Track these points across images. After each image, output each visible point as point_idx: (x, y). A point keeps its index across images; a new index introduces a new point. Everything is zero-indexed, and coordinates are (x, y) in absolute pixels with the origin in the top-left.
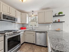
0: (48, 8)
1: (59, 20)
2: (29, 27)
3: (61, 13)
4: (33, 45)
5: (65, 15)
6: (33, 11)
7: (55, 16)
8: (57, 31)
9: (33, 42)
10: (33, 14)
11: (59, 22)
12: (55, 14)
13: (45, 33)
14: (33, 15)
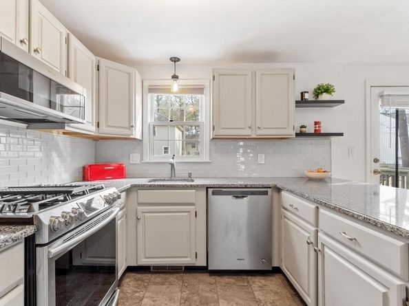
0: (267, 57)
1: (316, 123)
2: (147, 160)
3: (327, 90)
4: (190, 278)
5: (342, 102)
6: (175, 60)
7: (302, 102)
8: (311, 180)
9: (189, 261)
10: (175, 77)
11: (317, 134)
12: (302, 94)
13: (266, 193)
14: (175, 86)
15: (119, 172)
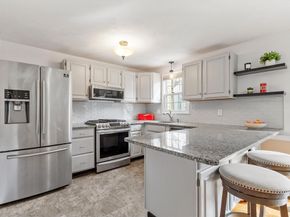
1: (261, 85)
6: (171, 63)
7: (246, 71)
10: (172, 71)
12: (245, 65)
14: (172, 75)
15: (150, 117)
